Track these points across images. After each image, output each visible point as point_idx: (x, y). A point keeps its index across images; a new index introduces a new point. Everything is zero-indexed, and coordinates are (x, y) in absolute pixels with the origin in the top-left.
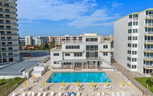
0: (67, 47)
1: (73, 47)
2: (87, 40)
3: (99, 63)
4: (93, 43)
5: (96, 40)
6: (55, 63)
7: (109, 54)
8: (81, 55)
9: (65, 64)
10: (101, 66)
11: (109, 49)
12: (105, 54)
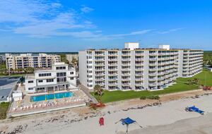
0: (40, 75)
1: (45, 75)
2: (57, 68)
3: (67, 86)
4: (62, 71)
5: (64, 68)
6: (29, 89)
7: (75, 79)
8: (53, 81)
9: (38, 89)
10: (69, 87)
11: (74, 75)
12: (72, 78)
